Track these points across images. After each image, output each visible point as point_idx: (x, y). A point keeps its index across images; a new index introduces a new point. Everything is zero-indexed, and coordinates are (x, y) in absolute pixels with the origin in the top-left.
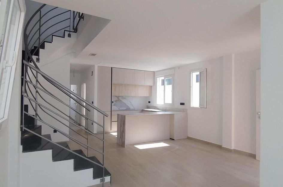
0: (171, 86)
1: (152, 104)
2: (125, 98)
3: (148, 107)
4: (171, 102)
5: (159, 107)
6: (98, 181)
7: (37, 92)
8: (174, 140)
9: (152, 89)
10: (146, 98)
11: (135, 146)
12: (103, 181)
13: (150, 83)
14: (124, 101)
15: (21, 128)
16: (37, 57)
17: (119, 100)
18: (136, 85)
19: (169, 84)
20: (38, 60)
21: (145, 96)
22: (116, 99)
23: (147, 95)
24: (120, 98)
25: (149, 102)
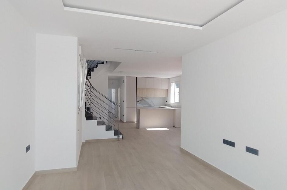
0: (178, 89)
1: (168, 103)
2: (147, 98)
3: (166, 106)
4: (178, 101)
5: (172, 105)
6: (116, 137)
7: (90, 95)
8: (175, 127)
9: (168, 91)
10: (164, 98)
11: (147, 129)
12: (118, 137)
13: (166, 87)
14: (147, 100)
15: (86, 110)
16: (90, 76)
17: (143, 100)
18: (155, 89)
19: (177, 88)
20: (90, 78)
21: (164, 97)
22: (141, 99)
23: (164, 96)
24: (144, 98)
25: (166, 101)
